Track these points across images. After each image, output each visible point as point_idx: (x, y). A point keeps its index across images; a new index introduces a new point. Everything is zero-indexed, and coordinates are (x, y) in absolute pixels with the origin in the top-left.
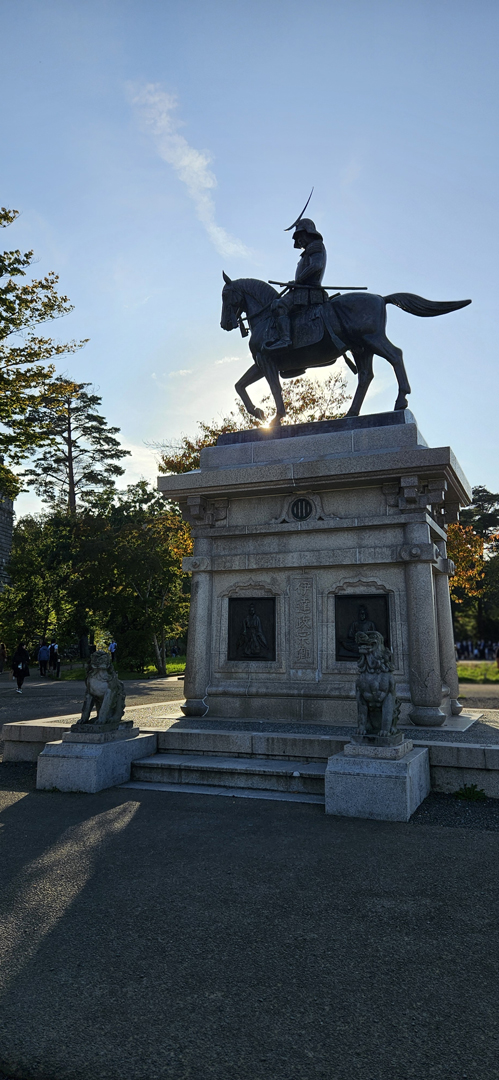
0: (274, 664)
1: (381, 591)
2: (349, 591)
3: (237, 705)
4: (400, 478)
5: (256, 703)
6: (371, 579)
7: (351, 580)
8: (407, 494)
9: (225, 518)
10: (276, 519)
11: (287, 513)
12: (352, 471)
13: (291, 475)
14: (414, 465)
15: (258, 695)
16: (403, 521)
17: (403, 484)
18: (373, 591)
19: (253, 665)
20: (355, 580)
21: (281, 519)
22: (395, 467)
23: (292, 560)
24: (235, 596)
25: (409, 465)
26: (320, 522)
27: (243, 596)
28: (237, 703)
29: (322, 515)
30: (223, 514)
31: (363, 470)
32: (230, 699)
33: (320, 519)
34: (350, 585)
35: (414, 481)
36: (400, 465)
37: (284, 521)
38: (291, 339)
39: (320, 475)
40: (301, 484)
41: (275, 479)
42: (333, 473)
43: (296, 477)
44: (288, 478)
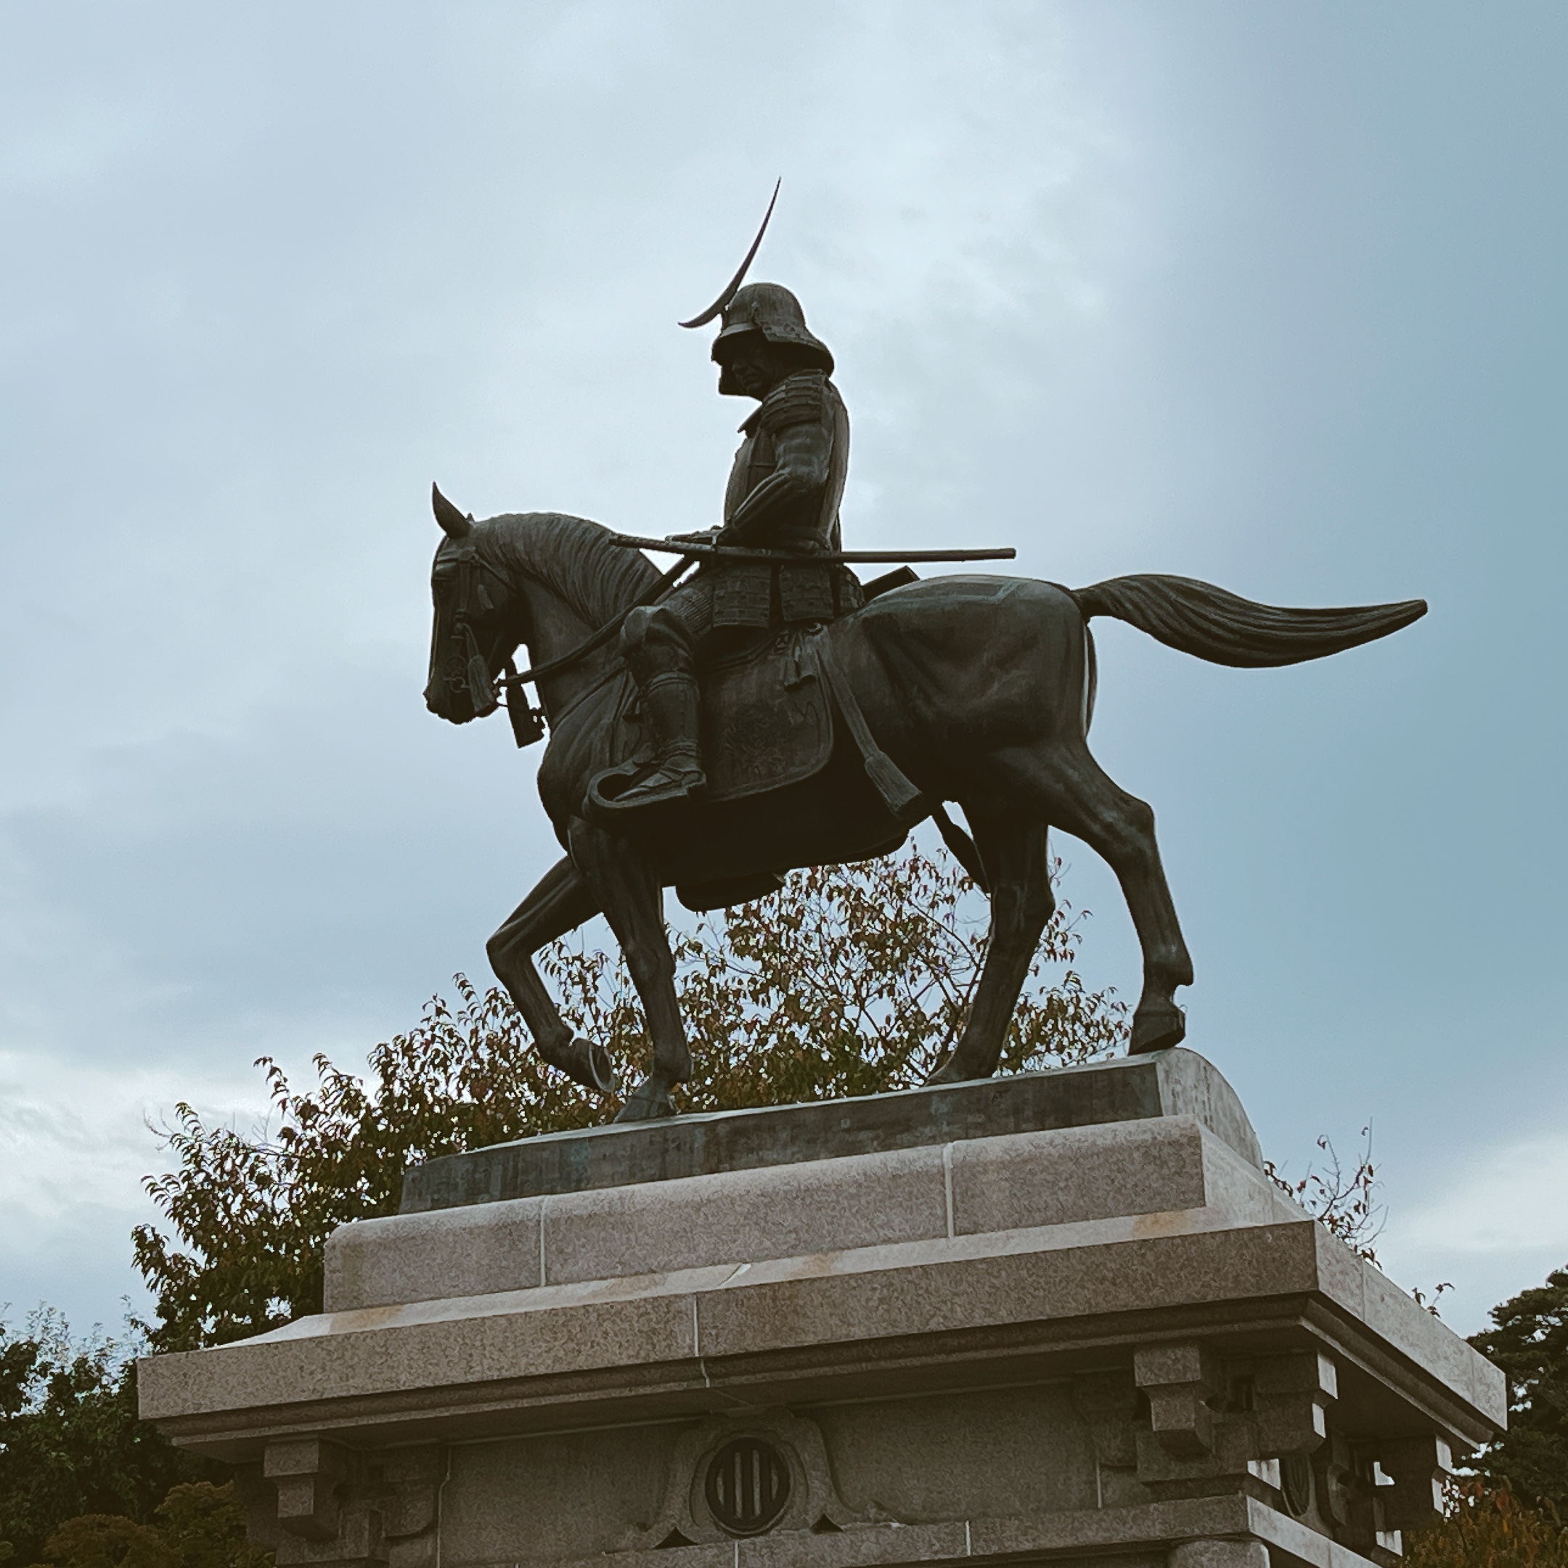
4: (1130, 1350)
8: (1163, 1416)
9: (430, 1529)
10: (644, 1527)
11: (690, 1504)
12: (935, 1325)
13: (688, 1342)
14: (1179, 1297)
17: (1143, 1377)
21: (663, 1529)
22: (1104, 1308)
25: (1157, 1297)
26: (825, 1539)
29: (832, 1509)
30: (417, 1515)
31: (980, 1320)
33: (824, 1525)
35: (1187, 1365)
36: (1125, 1299)
37: (674, 1537)
38: (705, 765)
39: (810, 1340)
40: (736, 1380)
41: (624, 1361)
42: (859, 1333)
43: (713, 1351)
44: (681, 1354)
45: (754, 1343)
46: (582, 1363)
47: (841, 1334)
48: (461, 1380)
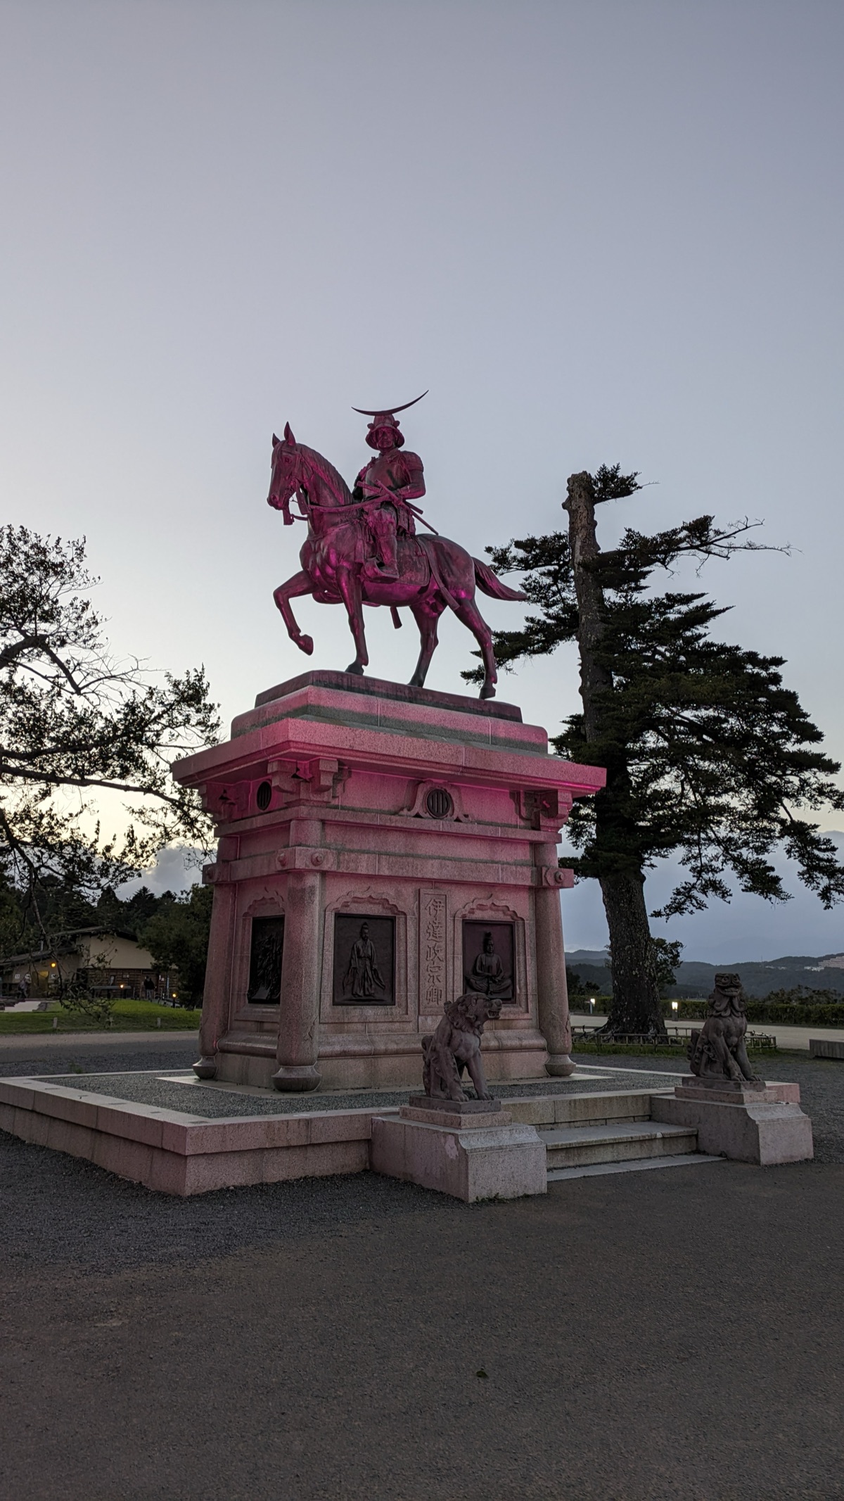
0: (396, 1010)
1: (508, 919)
2: (478, 915)
3: (361, 1070)
5: (385, 1064)
6: (504, 903)
7: (484, 902)
9: (344, 795)
10: (408, 810)
11: (422, 805)
15: (387, 1053)
16: (542, 839)
17: (560, 799)
18: (500, 917)
19: (370, 1012)
20: (488, 903)
21: (414, 812)
23: (431, 870)
24: (344, 911)
26: (456, 823)
27: (354, 912)
28: (359, 1066)
29: (460, 815)
32: (351, 1062)
33: (458, 820)
34: (481, 907)
37: (418, 816)
39: (493, 769)
40: (466, 775)
41: (444, 762)
42: (505, 770)
43: (468, 766)
44: (460, 764)
45: (479, 767)
46: (432, 759)
47: (501, 770)
48: (397, 755)
